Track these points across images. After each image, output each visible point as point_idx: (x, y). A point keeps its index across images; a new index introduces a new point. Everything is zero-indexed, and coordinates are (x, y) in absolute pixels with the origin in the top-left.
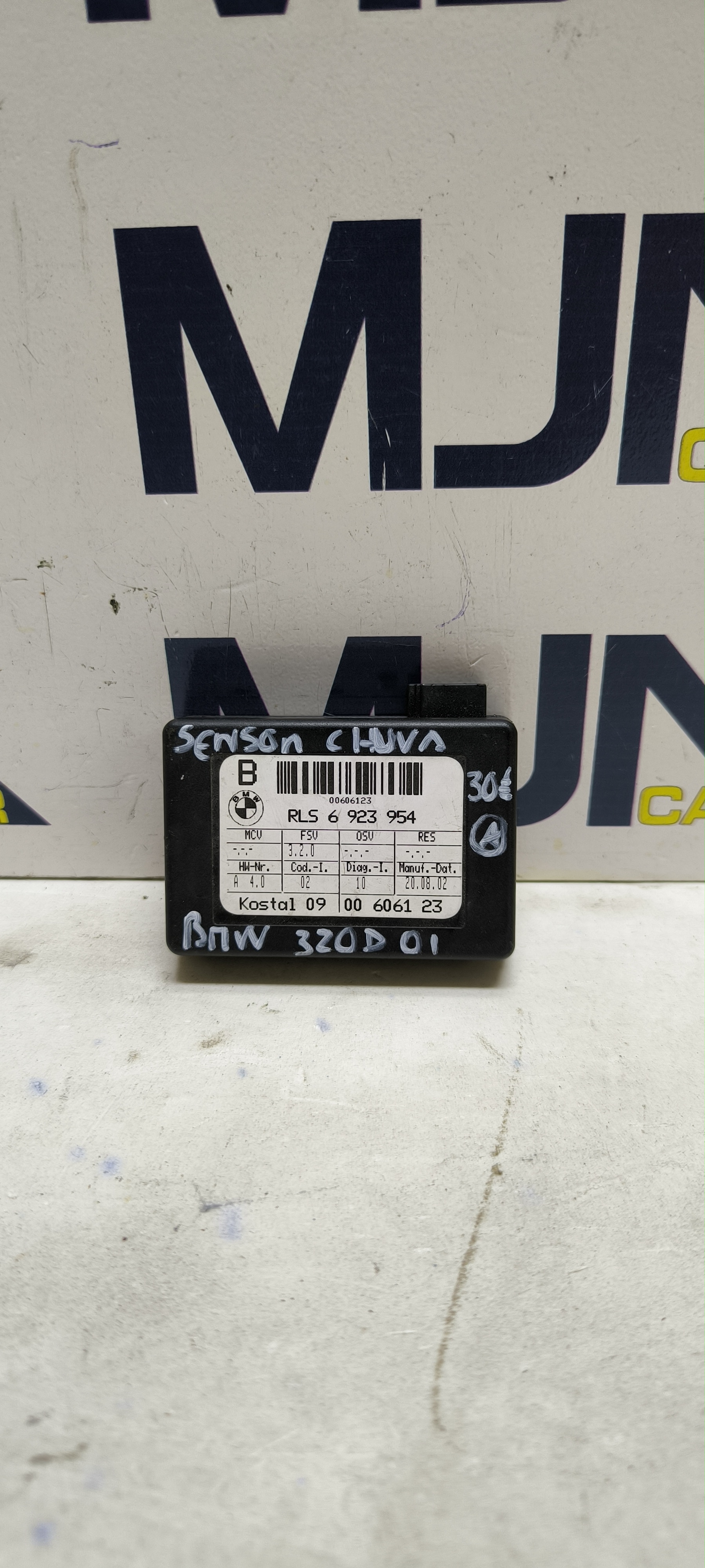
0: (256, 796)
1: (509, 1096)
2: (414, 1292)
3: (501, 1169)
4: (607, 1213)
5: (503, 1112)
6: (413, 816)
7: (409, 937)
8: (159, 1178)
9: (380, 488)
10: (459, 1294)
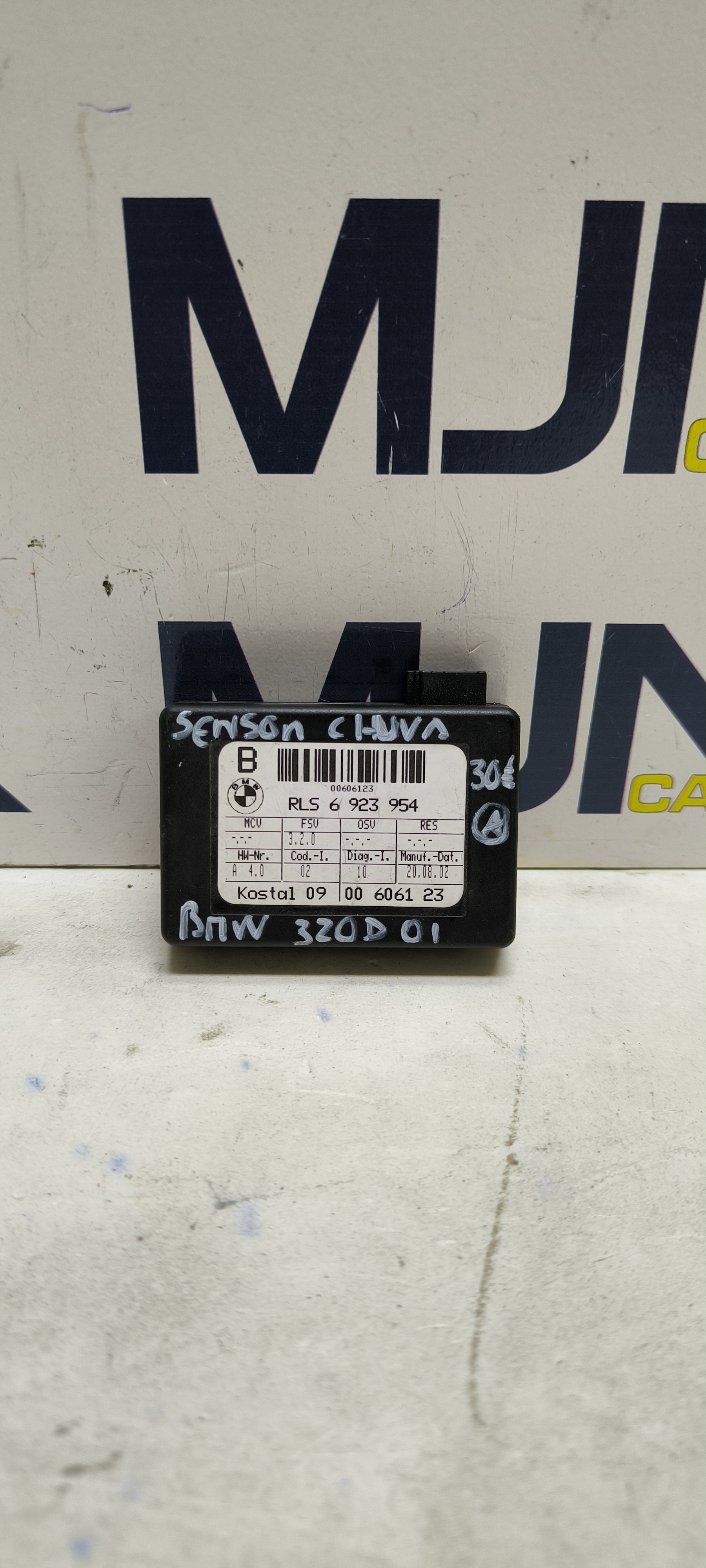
0: (256, 784)
1: (518, 1085)
2: (441, 1285)
3: (516, 1159)
4: (625, 1201)
5: (513, 1101)
6: (415, 804)
7: (410, 926)
8: (170, 1175)
9: (387, 472)
10: (486, 1286)
